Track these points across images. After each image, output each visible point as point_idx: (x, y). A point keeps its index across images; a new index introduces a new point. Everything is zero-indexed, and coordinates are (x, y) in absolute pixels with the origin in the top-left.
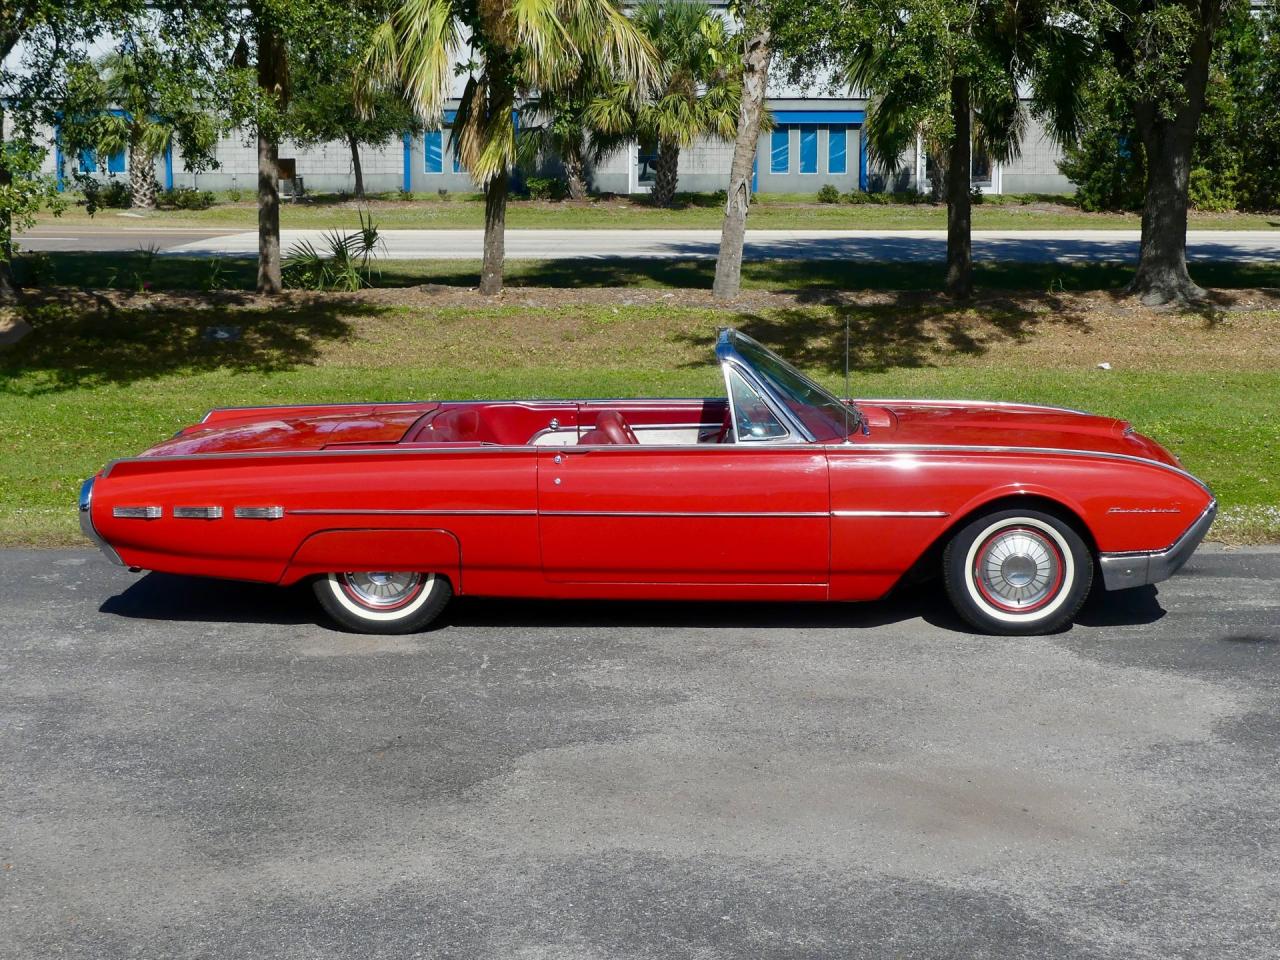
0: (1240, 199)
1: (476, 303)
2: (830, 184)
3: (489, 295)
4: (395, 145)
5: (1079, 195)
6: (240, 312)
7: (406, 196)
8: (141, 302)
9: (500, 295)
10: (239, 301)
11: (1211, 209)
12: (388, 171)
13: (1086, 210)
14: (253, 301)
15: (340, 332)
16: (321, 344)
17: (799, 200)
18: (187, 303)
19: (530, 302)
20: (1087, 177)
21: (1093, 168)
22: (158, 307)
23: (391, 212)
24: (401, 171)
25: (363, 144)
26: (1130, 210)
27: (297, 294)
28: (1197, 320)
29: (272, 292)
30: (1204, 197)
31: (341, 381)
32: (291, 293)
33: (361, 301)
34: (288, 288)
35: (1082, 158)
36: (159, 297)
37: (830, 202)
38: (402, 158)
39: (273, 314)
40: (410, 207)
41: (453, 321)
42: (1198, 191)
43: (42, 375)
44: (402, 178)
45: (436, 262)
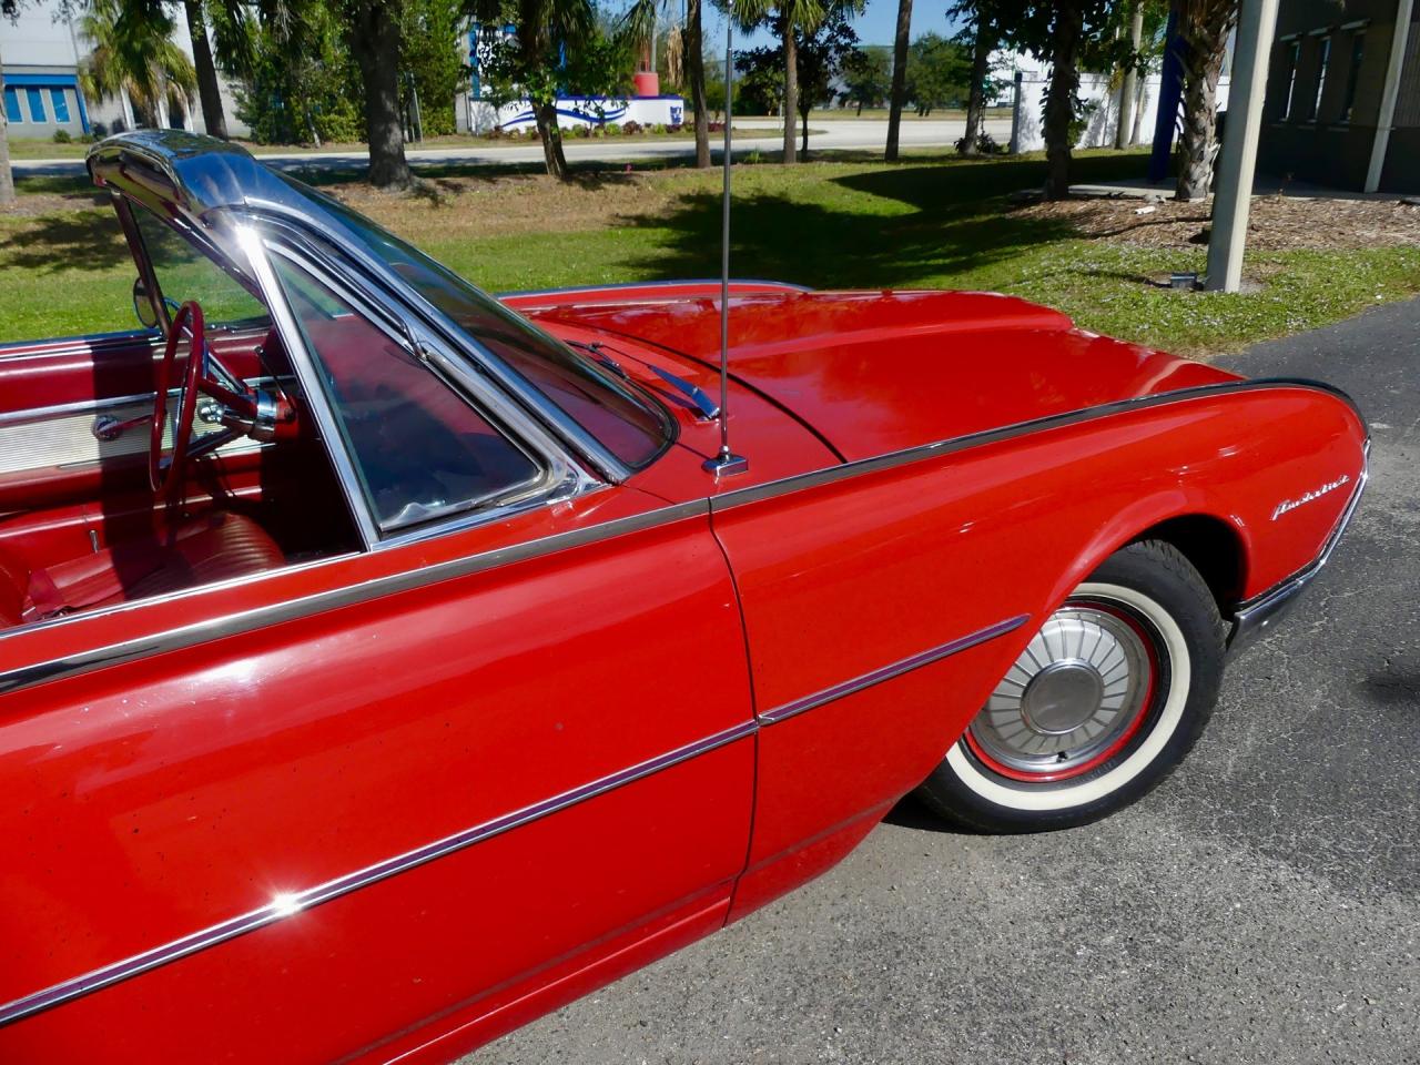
0: (362, 134)
2: (61, 129)
5: (253, 134)
11: (343, 141)
13: (259, 143)
17: (39, 143)
20: (257, 121)
21: (260, 115)
26: (290, 143)
28: (427, 202)
30: (337, 135)
35: (250, 108)
37: (64, 142)
42: (333, 130)
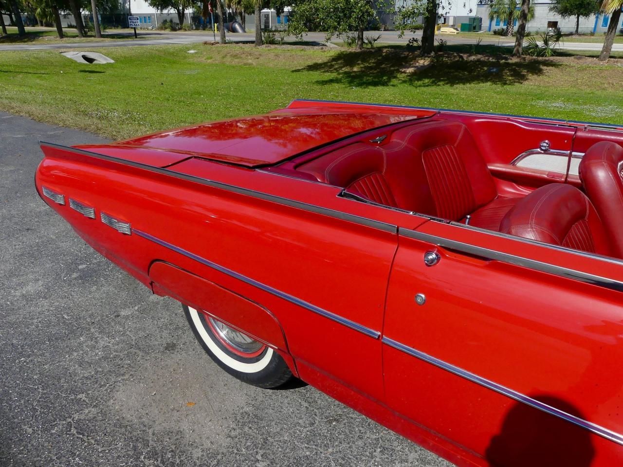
1: (595, 64)
3: (602, 60)
4: (592, 17)
6: (505, 63)
7: (592, 34)
8: (473, 58)
9: (607, 61)
10: (506, 59)
12: (588, 26)
14: (511, 59)
15: (539, 72)
16: (530, 76)
18: (488, 59)
19: (619, 65)
22: (478, 60)
23: (586, 39)
24: (593, 27)
25: (581, 16)
27: (528, 58)
29: (519, 57)
31: (528, 90)
32: (525, 57)
33: (552, 61)
34: (524, 55)
36: (479, 56)
38: (594, 22)
39: (516, 64)
40: (592, 37)
41: (583, 70)
43: (426, 81)
44: (593, 29)
45: (590, 51)
